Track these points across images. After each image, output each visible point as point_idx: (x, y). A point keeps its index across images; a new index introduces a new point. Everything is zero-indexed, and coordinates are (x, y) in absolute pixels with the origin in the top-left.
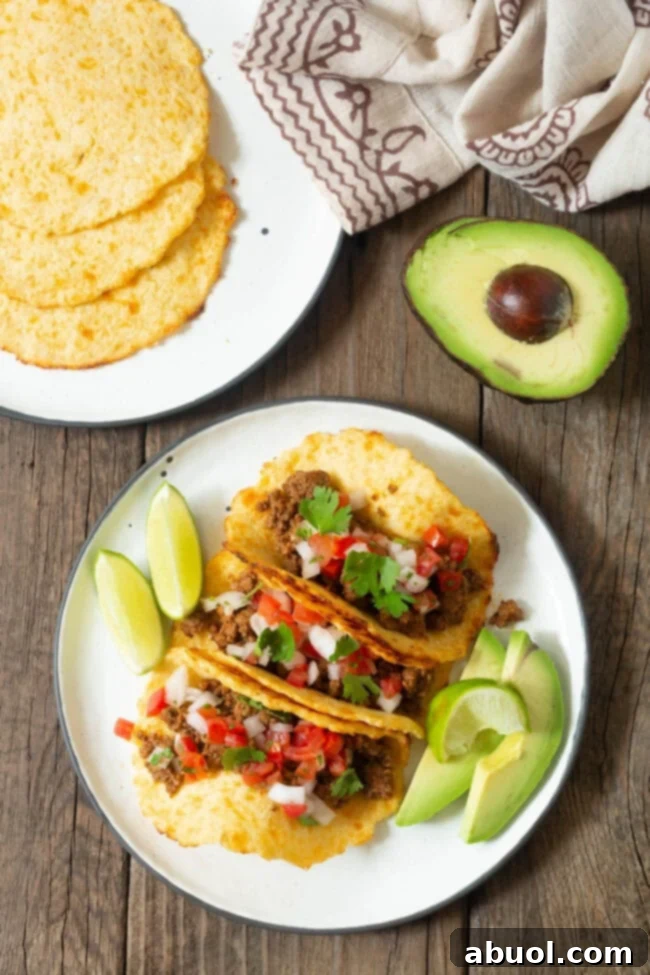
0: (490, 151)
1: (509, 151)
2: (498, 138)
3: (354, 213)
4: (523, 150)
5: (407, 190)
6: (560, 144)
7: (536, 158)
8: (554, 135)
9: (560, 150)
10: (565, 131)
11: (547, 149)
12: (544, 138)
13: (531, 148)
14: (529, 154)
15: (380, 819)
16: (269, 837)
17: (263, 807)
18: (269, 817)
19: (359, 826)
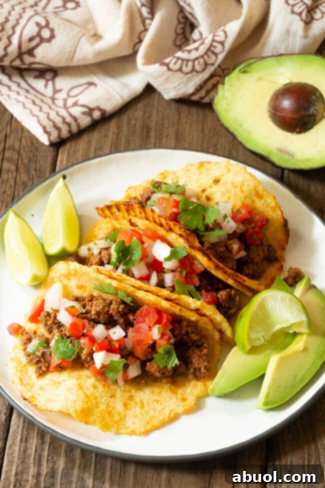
0: (175, 64)
1: (188, 61)
2: (179, 54)
3: (48, 129)
4: (197, 59)
5: (84, 113)
6: (220, 53)
7: (206, 64)
8: (215, 47)
9: (221, 57)
10: (222, 43)
11: (213, 57)
12: (209, 50)
13: (202, 57)
14: (201, 61)
15: (200, 394)
16: (106, 415)
17: (104, 394)
18: (107, 402)
19: (184, 400)
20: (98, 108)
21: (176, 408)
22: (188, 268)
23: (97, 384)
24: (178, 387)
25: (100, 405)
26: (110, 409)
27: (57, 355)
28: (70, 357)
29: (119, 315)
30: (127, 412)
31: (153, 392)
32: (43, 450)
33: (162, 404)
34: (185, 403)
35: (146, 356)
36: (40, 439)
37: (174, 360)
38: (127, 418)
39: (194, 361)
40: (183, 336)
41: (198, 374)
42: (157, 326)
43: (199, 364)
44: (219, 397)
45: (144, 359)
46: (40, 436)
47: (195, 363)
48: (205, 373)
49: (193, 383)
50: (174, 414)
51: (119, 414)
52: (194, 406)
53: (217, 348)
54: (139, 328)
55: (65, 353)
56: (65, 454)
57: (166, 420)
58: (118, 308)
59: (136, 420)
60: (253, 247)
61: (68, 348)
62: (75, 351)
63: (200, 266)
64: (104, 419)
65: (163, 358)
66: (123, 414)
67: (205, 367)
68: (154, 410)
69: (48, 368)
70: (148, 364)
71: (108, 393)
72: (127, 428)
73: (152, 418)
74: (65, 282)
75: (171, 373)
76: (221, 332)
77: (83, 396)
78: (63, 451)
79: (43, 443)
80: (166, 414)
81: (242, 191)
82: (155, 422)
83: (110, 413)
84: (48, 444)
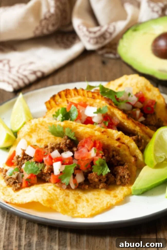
15: (126, 193)
16: (64, 205)
17: (61, 194)
18: (64, 198)
19: (115, 196)
20: (39, 71)
21: (111, 201)
22: (109, 121)
23: (56, 188)
24: (111, 190)
25: (59, 199)
26: (66, 202)
27: (27, 172)
28: (36, 172)
29: (66, 148)
30: (78, 205)
31: (94, 194)
32: (21, 233)
33: (101, 200)
34: (117, 198)
35: (87, 169)
36: (19, 227)
37: (107, 169)
38: (78, 208)
39: (120, 171)
40: (110, 159)
41: (123, 180)
42: (93, 148)
43: (123, 173)
44: (138, 195)
45: (86, 171)
46: (18, 226)
47: (120, 173)
48: (128, 179)
49: (121, 188)
50: (110, 204)
51: (73, 205)
52: (123, 199)
53: (134, 168)
54: (81, 152)
55: (32, 170)
56: (37, 234)
57: (105, 208)
58: (66, 141)
59: (84, 209)
60: (148, 116)
61: (34, 167)
62: (39, 168)
63: (116, 120)
64: (62, 206)
65: (99, 169)
66: (75, 205)
67: (128, 174)
68: (97, 203)
69: (21, 185)
70: (89, 175)
71: (63, 193)
72: (78, 213)
73: (95, 207)
74: (29, 139)
75: (105, 180)
76: (135, 157)
77: (47, 193)
78: (35, 232)
79: (21, 229)
80: (105, 205)
81: (137, 87)
82: (98, 209)
83: (66, 204)
84: (25, 230)
